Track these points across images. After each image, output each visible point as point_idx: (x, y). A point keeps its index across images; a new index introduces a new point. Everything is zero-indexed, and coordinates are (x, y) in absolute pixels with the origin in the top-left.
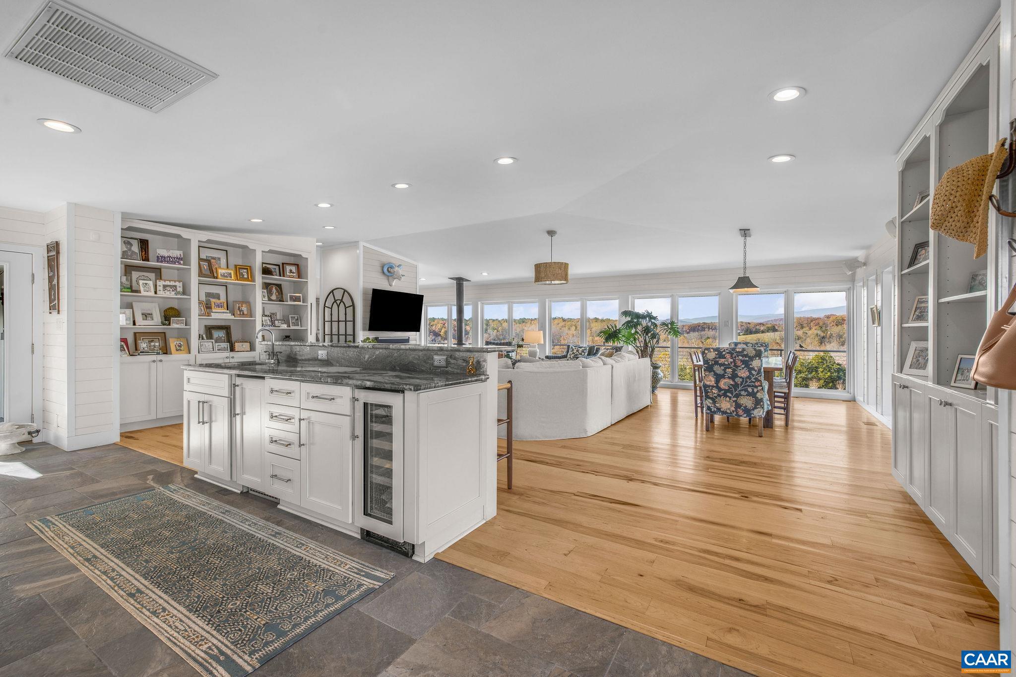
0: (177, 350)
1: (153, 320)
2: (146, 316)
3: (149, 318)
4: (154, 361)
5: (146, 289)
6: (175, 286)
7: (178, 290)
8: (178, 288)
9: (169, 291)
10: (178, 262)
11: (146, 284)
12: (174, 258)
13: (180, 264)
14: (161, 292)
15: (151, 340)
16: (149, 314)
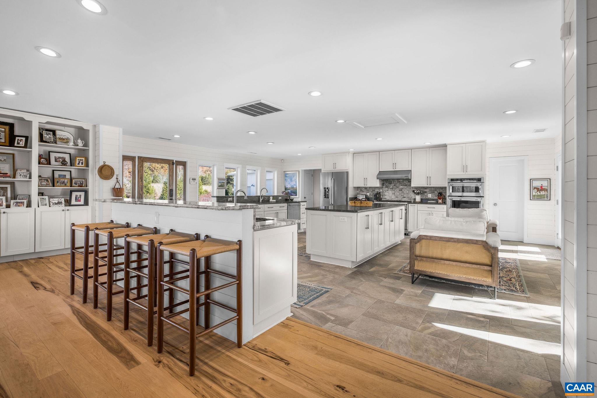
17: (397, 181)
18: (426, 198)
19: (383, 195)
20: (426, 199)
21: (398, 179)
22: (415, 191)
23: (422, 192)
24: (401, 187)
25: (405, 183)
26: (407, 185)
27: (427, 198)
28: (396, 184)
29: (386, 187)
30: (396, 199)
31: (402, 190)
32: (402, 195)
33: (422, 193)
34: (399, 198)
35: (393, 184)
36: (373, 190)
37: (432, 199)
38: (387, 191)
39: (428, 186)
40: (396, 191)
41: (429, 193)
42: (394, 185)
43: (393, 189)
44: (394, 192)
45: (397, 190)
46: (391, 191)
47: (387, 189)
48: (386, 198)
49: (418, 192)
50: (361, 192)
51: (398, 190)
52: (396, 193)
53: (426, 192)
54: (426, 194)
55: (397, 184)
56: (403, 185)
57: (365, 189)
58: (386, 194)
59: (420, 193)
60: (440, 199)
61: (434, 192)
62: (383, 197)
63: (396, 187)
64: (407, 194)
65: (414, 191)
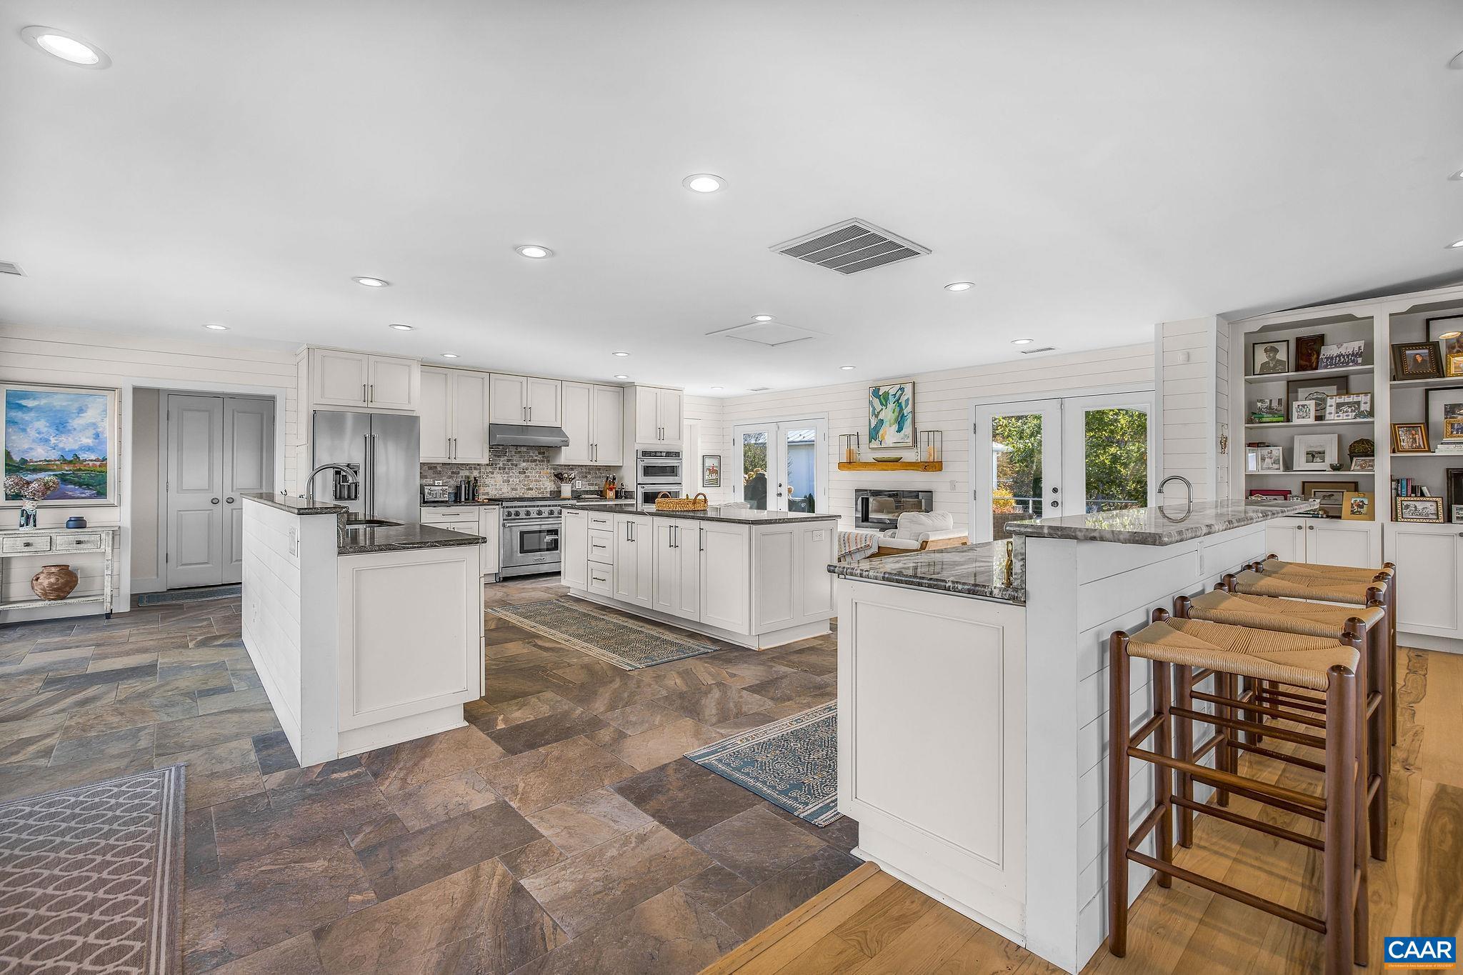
0: (1353, 512)
1: (1324, 462)
2: (1313, 456)
3: (1318, 460)
4: (1300, 528)
5: (1301, 413)
6: (1358, 403)
7: (1362, 409)
8: (1362, 405)
9: (1347, 412)
10: (1353, 361)
11: (1303, 406)
12: (1348, 356)
13: (1357, 364)
14: (1333, 415)
15: (1330, 493)
16: (1320, 453)
17: (513, 449)
19: (480, 486)
21: (517, 446)
24: (524, 464)
25: (532, 456)
26: (535, 461)
27: (574, 488)
28: (511, 456)
30: (513, 494)
31: (525, 472)
32: (526, 483)
34: (519, 492)
35: (506, 458)
36: (453, 473)
37: (585, 491)
38: (492, 475)
40: (511, 474)
41: (578, 478)
42: (509, 460)
43: (505, 469)
44: (508, 477)
45: (514, 471)
46: (499, 475)
47: (489, 469)
48: (488, 494)
51: (515, 471)
52: (511, 480)
55: (515, 458)
56: (528, 461)
57: (430, 468)
58: (488, 481)
60: (611, 490)
62: (483, 488)
64: (536, 481)
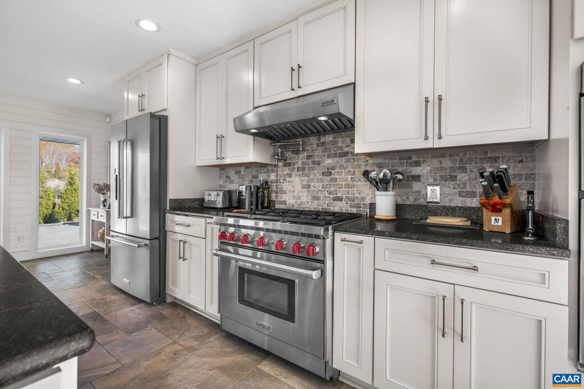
18: (417, 203)
19: (277, 193)
20: (418, 207)
22: (373, 175)
23: (400, 177)
24: (329, 161)
25: (341, 148)
27: (422, 201)
28: (312, 151)
29: (285, 165)
31: (331, 173)
32: (332, 189)
33: (400, 180)
34: (321, 202)
35: (305, 154)
36: (253, 177)
37: (444, 207)
38: (288, 179)
39: (429, 144)
40: (312, 177)
41: (431, 181)
42: (309, 157)
43: (304, 169)
44: (308, 181)
45: (315, 172)
46: (297, 179)
47: (287, 171)
48: (284, 203)
49: (381, 175)
50: (227, 183)
51: (317, 173)
52: (312, 184)
53: (417, 178)
54: (416, 186)
55: (316, 153)
56: (335, 155)
58: (286, 186)
59: (394, 179)
60: (496, 209)
61: (453, 178)
62: (277, 196)
63: (313, 163)
64: (348, 186)
65: (366, 174)
